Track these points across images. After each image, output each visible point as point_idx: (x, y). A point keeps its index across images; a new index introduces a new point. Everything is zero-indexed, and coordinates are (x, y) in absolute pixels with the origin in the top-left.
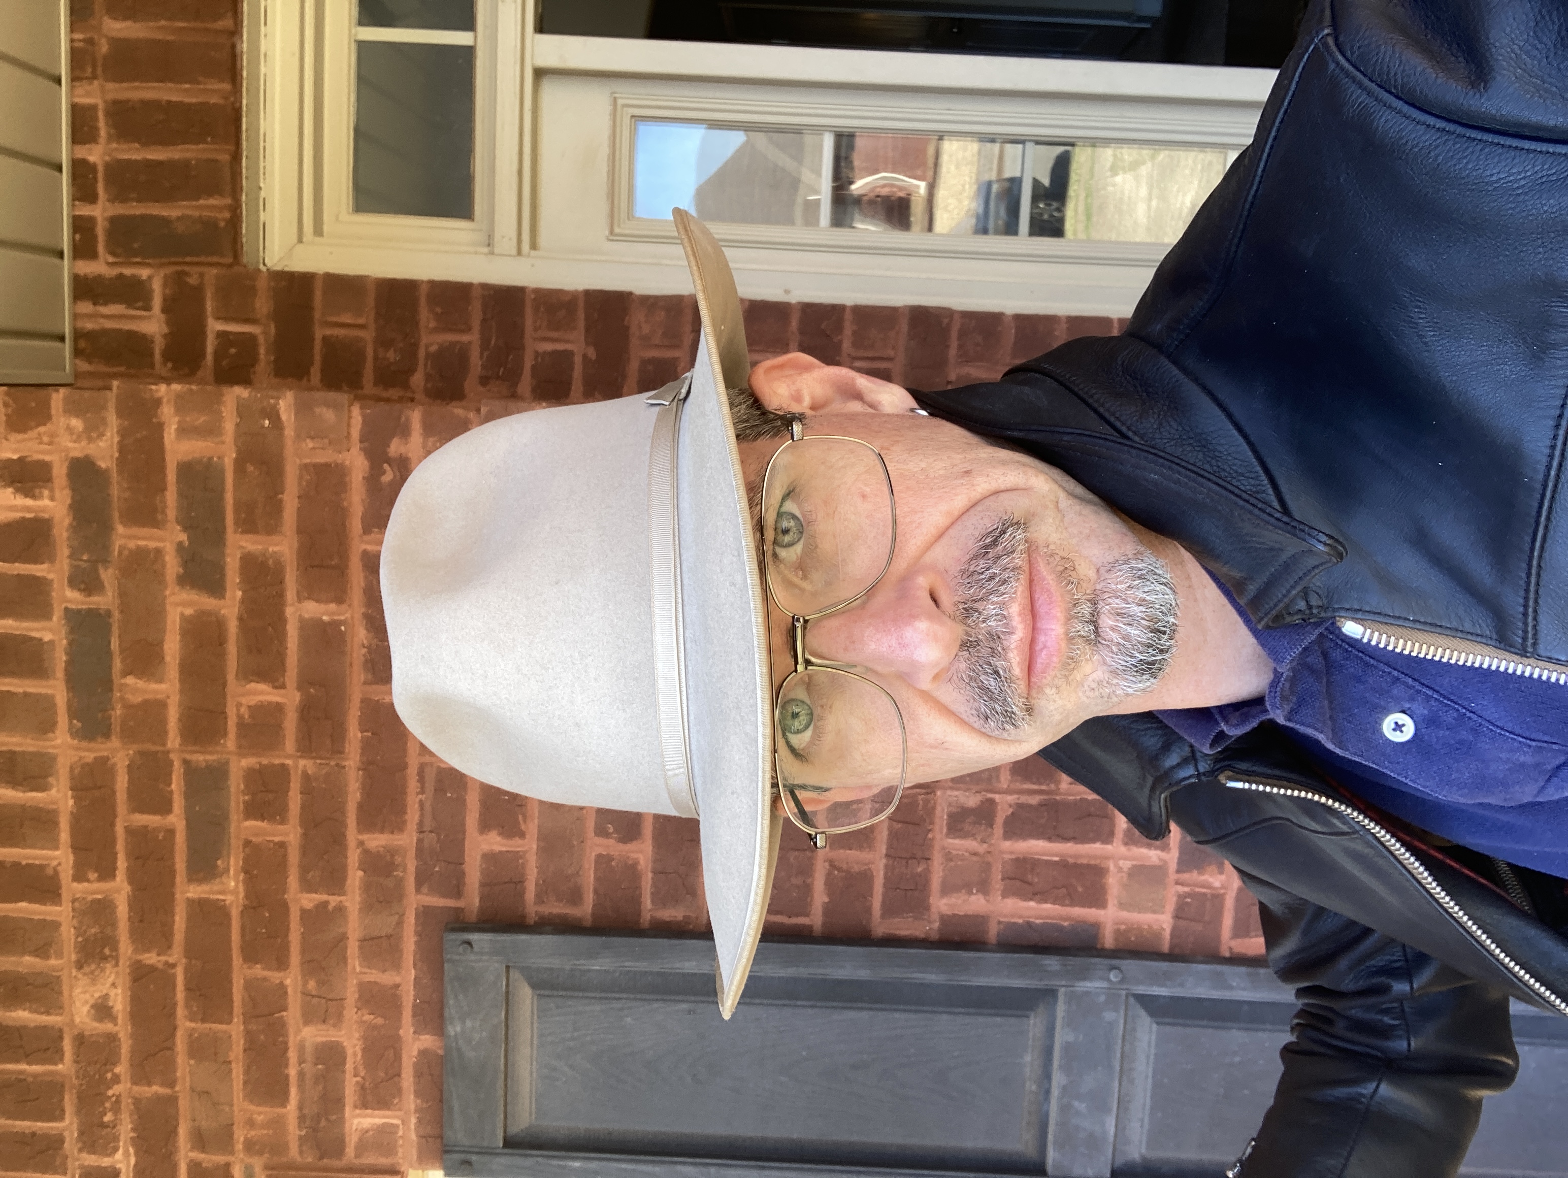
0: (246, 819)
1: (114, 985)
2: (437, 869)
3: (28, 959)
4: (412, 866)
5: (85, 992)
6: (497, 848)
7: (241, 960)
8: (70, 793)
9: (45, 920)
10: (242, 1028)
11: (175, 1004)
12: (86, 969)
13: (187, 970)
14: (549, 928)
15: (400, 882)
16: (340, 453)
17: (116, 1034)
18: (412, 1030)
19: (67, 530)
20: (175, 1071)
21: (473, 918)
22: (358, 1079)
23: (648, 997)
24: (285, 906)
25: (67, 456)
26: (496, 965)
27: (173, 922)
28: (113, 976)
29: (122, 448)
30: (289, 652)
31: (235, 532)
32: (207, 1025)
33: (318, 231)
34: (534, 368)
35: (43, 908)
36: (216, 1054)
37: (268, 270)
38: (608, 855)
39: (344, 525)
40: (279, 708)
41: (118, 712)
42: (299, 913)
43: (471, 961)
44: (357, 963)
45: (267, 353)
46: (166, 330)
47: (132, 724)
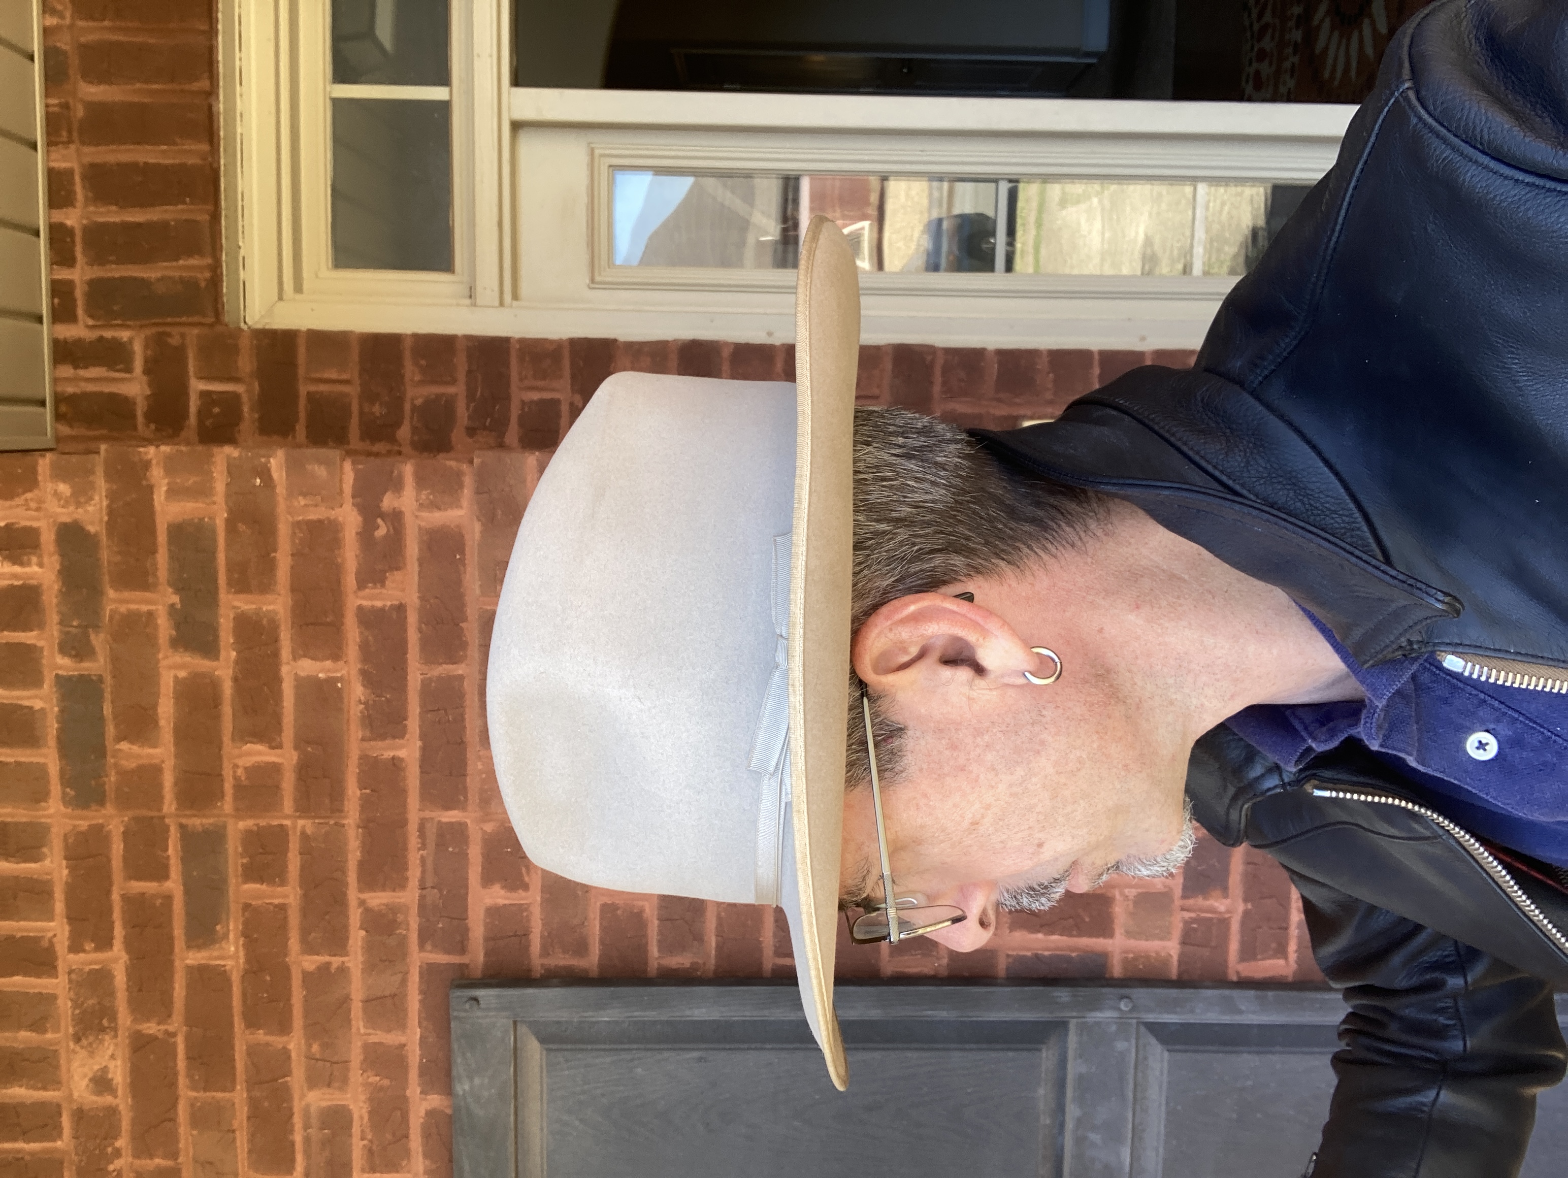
0: (245, 882)
1: (113, 1057)
2: (440, 925)
3: (24, 1034)
4: (414, 922)
5: (83, 1066)
6: (501, 902)
7: (243, 1026)
8: (64, 862)
9: (40, 993)
10: (245, 1095)
11: (176, 1074)
12: (84, 1042)
13: (187, 1039)
14: (555, 981)
15: (403, 942)
16: (333, 509)
17: (117, 1106)
18: (418, 1090)
19: (56, 597)
20: (177, 1141)
21: (478, 973)
22: (365, 1142)
23: (658, 1047)
24: (287, 969)
25: (54, 521)
26: (504, 1020)
27: (173, 989)
28: (112, 1048)
29: (111, 512)
30: (285, 711)
31: (228, 592)
32: (208, 1094)
33: (298, 288)
34: (521, 418)
35: (39, 981)
36: (219, 1123)
37: (249, 328)
38: (613, 904)
39: (339, 582)
40: (276, 768)
41: (112, 779)
42: (300, 976)
43: (478, 1017)
44: (361, 1024)
45: (252, 410)
46: (148, 392)
47: (126, 790)
